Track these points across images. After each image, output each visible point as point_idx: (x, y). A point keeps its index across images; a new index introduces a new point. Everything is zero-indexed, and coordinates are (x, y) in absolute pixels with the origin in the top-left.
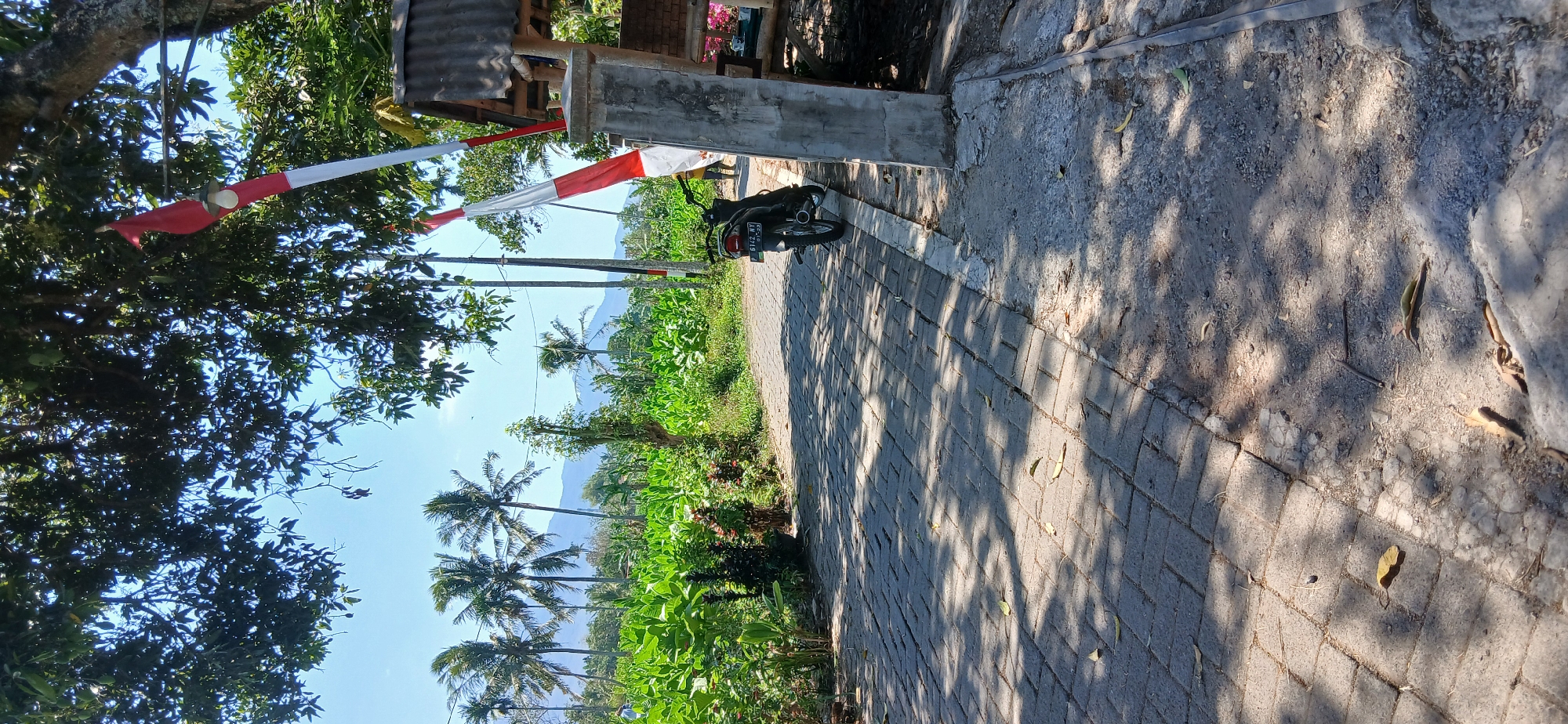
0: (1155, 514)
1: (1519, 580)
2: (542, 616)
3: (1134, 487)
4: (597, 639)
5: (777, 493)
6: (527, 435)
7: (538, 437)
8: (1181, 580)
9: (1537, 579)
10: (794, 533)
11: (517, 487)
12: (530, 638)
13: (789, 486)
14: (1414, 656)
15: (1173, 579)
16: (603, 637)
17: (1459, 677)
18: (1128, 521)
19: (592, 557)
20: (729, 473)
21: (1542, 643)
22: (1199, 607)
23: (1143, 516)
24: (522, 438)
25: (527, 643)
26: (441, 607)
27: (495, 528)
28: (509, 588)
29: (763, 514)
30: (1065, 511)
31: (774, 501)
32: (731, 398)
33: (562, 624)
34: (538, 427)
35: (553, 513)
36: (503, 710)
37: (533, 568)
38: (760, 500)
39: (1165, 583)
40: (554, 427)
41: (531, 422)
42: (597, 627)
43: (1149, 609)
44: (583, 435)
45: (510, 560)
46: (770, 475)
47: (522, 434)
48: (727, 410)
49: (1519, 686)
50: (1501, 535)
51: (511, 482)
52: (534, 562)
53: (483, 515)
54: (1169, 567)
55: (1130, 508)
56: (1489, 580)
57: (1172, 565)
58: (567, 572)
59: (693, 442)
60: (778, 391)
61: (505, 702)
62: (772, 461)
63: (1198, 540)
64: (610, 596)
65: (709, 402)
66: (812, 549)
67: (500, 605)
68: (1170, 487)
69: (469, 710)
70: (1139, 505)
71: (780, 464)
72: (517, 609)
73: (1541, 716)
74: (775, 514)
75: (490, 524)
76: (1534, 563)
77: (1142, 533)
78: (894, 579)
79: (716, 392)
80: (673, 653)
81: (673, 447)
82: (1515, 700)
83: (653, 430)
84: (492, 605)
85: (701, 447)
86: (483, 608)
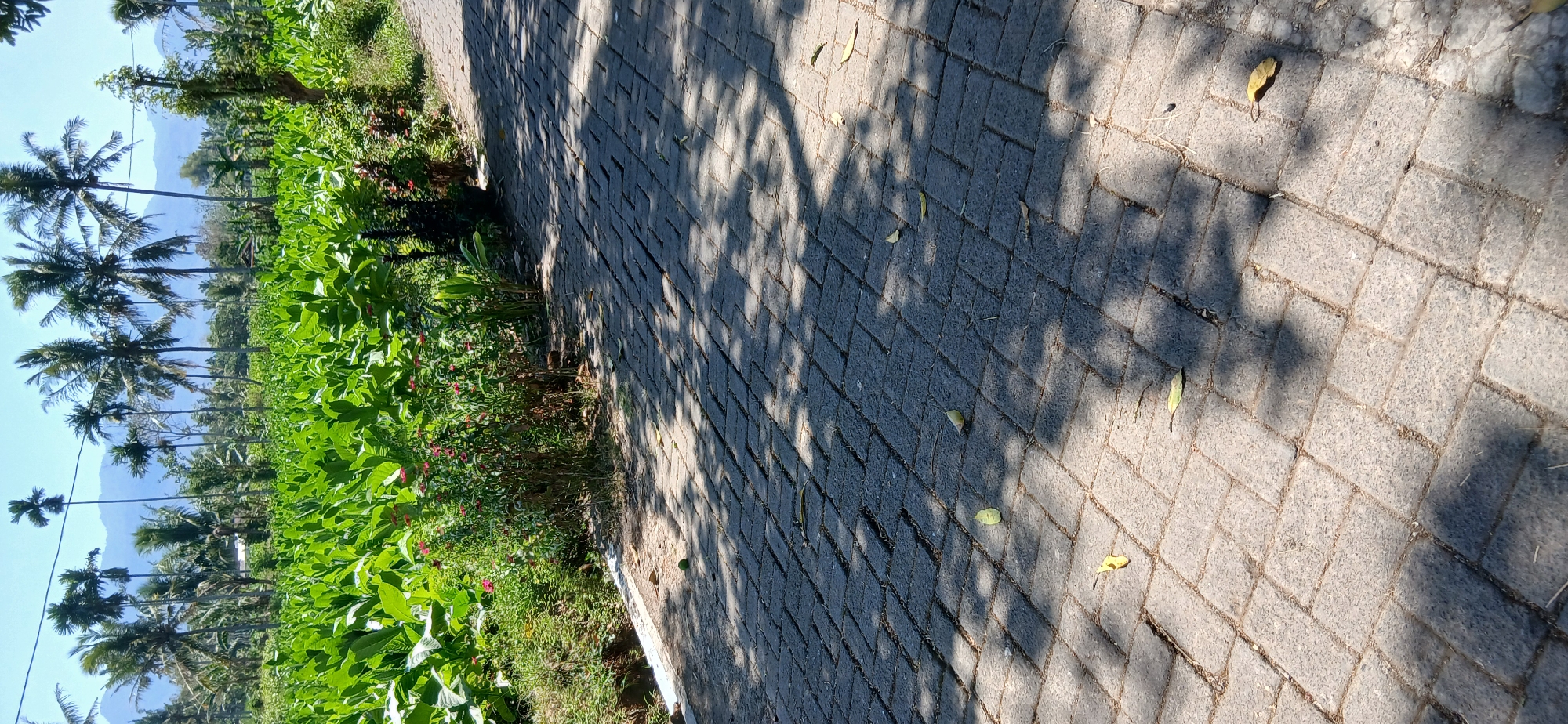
0: (975, 77)
1: (1415, 67)
2: (154, 313)
3: (947, 53)
4: (220, 337)
5: (454, 145)
6: (123, 88)
7: (138, 91)
8: (1006, 139)
9: (1438, 62)
10: (482, 183)
11: (103, 164)
12: (141, 337)
13: (471, 133)
14: (1289, 162)
15: (995, 140)
16: (228, 335)
17: (1341, 172)
18: (939, 92)
19: (203, 248)
20: (394, 125)
21: (1441, 122)
22: (1028, 162)
23: (958, 82)
24: (117, 92)
25: (136, 343)
26: (21, 304)
27: (79, 214)
28: (107, 283)
29: (441, 167)
30: (856, 96)
31: (452, 154)
32: (377, 49)
33: (178, 318)
34: (138, 79)
35: (152, 196)
36: (118, 416)
37: (135, 260)
38: (438, 152)
39: (985, 146)
40: (158, 78)
41: (127, 73)
42: (220, 325)
43: (964, 177)
44: (196, 88)
45: (104, 252)
46: (443, 127)
47: (117, 88)
48: (374, 62)
49: (1412, 168)
50: (1397, 26)
51: (96, 156)
52: (135, 253)
53: (63, 197)
54: (991, 130)
55: (942, 76)
56: (1380, 74)
57: (994, 126)
58: (177, 262)
59: (338, 97)
60: (447, 29)
61: (121, 406)
62: (445, 110)
63: (1028, 94)
64: (232, 290)
65: (350, 52)
66: (509, 199)
67: (96, 302)
68: (994, 45)
69: (75, 419)
70: (954, 71)
71: (454, 112)
72: (121, 305)
73: (1437, 194)
74: (456, 168)
75: (72, 207)
76: (1435, 48)
77: (957, 99)
78: (629, 208)
79: (357, 41)
80: (337, 330)
81: (313, 102)
82: (1407, 183)
83: (286, 82)
84: (90, 300)
85: (348, 101)
86: (79, 305)
